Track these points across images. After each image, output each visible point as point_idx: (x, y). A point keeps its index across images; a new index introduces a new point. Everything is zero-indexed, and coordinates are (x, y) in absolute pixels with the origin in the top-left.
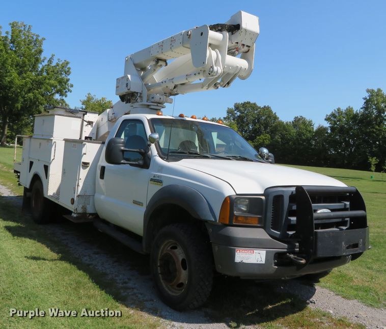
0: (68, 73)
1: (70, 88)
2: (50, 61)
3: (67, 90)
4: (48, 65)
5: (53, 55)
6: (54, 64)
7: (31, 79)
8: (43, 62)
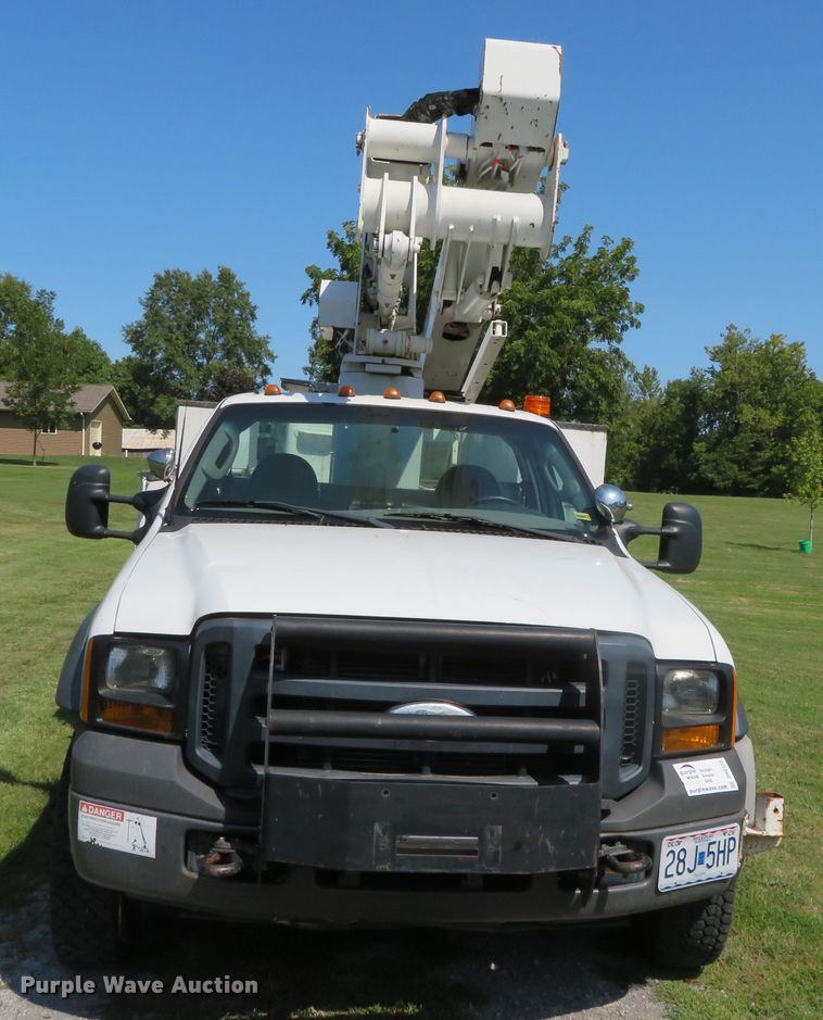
0: (628, 272)
1: (634, 315)
2: (581, 247)
3: (627, 322)
4: (576, 256)
5: (588, 229)
6: (591, 252)
7: (520, 300)
8: (564, 249)
